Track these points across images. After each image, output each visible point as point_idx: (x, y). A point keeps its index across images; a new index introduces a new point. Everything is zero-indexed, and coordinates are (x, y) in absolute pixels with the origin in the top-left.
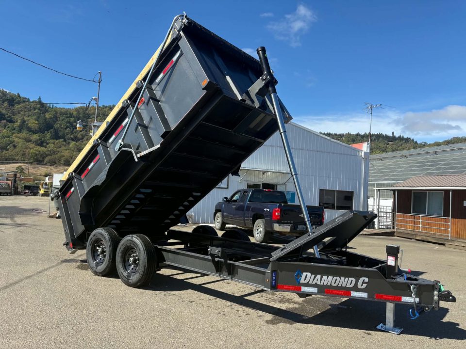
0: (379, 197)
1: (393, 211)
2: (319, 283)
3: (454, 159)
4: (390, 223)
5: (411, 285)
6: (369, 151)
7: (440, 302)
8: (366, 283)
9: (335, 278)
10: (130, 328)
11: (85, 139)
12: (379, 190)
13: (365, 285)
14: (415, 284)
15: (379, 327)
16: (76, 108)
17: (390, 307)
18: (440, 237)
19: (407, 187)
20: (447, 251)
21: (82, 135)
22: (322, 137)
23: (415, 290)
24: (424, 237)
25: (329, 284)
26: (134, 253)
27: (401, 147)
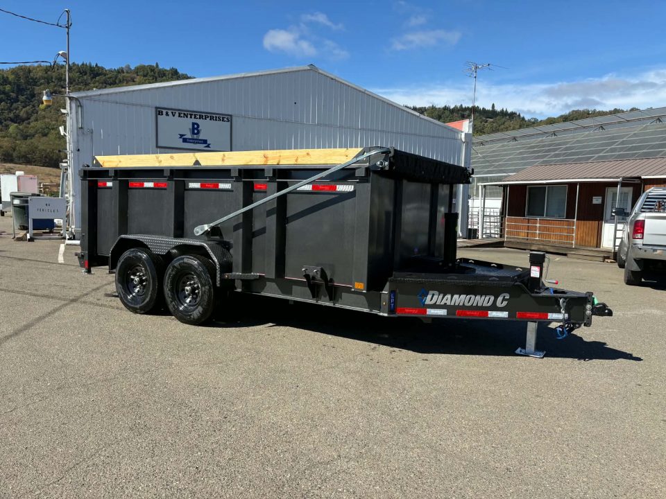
0: (485, 197)
1: (502, 214)
2: (448, 303)
3: (579, 142)
4: (497, 230)
5: (561, 298)
6: (471, 132)
7: (593, 316)
8: (506, 300)
9: (468, 296)
10: (219, 372)
11: (32, 118)
12: (485, 186)
13: (505, 303)
14: (564, 298)
15: (518, 351)
16: (14, 69)
17: (532, 327)
18: (562, 245)
19: (522, 180)
20: (572, 262)
21: (27, 113)
22: (408, 113)
23: (565, 304)
24: (541, 246)
25: (461, 304)
26: (191, 280)
27: (503, 126)
